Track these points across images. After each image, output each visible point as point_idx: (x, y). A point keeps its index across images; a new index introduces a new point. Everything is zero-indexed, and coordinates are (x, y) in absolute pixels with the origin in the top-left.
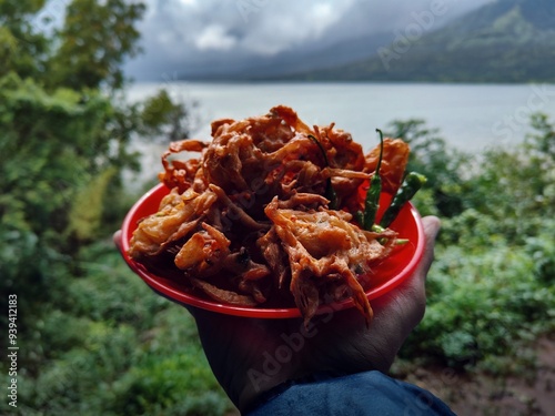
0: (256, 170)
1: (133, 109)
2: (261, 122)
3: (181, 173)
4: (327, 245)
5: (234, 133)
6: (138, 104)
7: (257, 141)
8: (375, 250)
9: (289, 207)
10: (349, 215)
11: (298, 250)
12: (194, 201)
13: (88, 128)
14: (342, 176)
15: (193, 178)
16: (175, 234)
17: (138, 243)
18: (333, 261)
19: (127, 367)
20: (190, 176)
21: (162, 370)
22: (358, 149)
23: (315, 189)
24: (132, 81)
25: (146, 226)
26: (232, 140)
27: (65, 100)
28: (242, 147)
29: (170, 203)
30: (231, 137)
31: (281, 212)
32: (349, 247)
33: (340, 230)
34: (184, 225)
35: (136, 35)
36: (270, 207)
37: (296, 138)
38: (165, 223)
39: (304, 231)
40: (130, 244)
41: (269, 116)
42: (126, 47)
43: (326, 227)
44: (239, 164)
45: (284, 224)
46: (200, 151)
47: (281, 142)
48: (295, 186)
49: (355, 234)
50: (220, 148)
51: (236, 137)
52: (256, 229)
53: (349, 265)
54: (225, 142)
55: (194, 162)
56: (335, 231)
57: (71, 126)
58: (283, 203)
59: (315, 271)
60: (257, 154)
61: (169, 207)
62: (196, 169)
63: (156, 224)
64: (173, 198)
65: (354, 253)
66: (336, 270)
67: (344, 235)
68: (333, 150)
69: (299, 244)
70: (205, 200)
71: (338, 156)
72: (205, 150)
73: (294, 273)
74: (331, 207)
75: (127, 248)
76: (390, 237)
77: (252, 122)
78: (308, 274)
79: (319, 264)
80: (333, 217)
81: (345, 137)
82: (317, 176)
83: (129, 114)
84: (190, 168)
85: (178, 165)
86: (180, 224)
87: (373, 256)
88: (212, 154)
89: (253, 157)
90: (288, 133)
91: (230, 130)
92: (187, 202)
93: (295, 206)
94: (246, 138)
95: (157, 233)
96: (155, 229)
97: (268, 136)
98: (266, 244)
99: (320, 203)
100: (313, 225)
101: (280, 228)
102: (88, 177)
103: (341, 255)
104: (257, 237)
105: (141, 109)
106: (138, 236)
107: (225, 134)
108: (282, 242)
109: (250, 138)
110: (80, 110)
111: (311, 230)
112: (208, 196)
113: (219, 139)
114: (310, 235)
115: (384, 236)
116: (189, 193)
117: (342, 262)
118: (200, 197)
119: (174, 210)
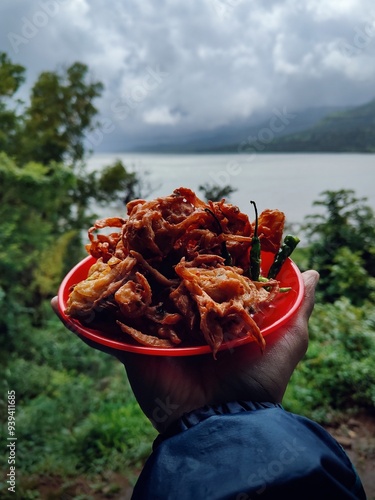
0: (165, 238)
1: (92, 177)
2: (168, 200)
3: (105, 245)
4: (226, 292)
5: (147, 210)
6: (95, 172)
7: (165, 215)
8: (263, 295)
9: (193, 266)
10: (241, 270)
11: (204, 298)
12: (118, 266)
13: (53, 197)
14: (234, 239)
15: (114, 249)
16: (105, 292)
17: (74, 303)
18: (232, 304)
19: (86, 413)
20: (112, 247)
21: (118, 417)
22: (245, 219)
23: (214, 251)
24: (91, 152)
25: (80, 289)
26: (145, 215)
27: (34, 171)
28: (154, 220)
29: (97, 270)
30: (144, 213)
31: (188, 270)
32: (242, 293)
33: (235, 280)
34: (112, 285)
35: (94, 111)
36: (179, 266)
37: (196, 212)
38: (96, 284)
39: (207, 284)
40: (66, 305)
41: (173, 196)
42: (86, 122)
43: (224, 278)
44: (153, 233)
45: (191, 278)
46: (120, 226)
47: (184, 215)
48: (198, 250)
49: (247, 283)
50: (136, 222)
51: (149, 214)
52: (168, 285)
53: (244, 306)
54: (140, 217)
55: (115, 235)
56: (231, 282)
57: (39, 194)
58: (188, 263)
59: (219, 312)
60: (165, 225)
61: (97, 273)
62: (117, 241)
63: (88, 286)
64: (99, 266)
65: (247, 297)
66: (234, 310)
67: (238, 284)
68: (226, 220)
69: (204, 293)
70: (127, 264)
71: (230, 225)
72: (124, 226)
73: (202, 315)
74: (227, 264)
75: (63, 309)
76: (274, 285)
77: (160, 201)
78: (213, 315)
79: (221, 307)
80: (228, 272)
81: (234, 209)
82: (214, 240)
83: (87, 181)
84: (112, 240)
85: (102, 239)
86: (108, 284)
87: (262, 299)
88: (130, 228)
89: (163, 228)
90: (189, 208)
91: (144, 208)
92: (112, 267)
93: (198, 265)
94: (156, 214)
95: (91, 293)
96: (88, 290)
97: (174, 212)
98: (177, 296)
99: (218, 261)
100: (214, 278)
101: (188, 282)
102: (51, 238)
103: (238, 299)
104: (170, 291)
105: (98, 176)
106: (74, 298)
107: (139, 211)
108: (190, 293)
109: (159, 213)
110: (47, 179)
111: (213, 283)
112: (129, 261)
113: (135, 216)
114: (212, 286)
115: (269, 285)
116: (113, 260)
117: (238, 304)
118: (123, 262)
119: (101, 275)
